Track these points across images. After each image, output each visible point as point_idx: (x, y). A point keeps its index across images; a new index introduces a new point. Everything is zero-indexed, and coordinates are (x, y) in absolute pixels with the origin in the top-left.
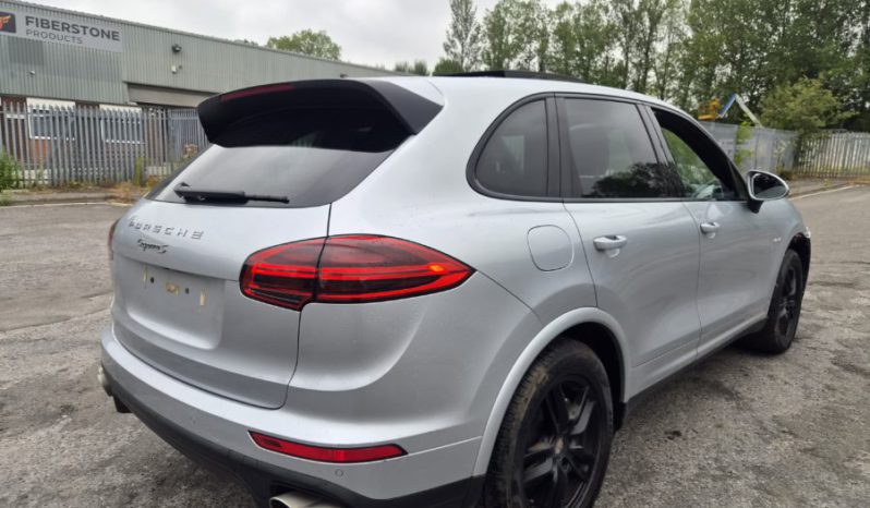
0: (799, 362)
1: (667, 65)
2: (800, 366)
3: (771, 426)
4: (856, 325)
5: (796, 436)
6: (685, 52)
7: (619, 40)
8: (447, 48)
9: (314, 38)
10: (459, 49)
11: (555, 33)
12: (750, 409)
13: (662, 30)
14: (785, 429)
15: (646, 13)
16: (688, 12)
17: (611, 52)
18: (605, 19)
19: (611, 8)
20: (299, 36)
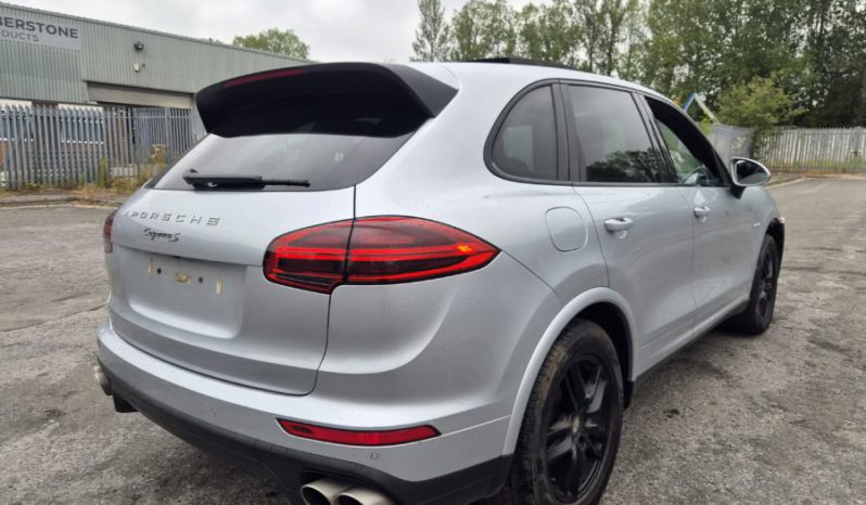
0: (779, 341)
1: (629, 65)
2: (779, 344)
3: (762, 402)
4: (826, 306)
5: (785, 410)
6: (646, 53)
7: (583, 41)
8: (416, 48)
9: (281, 37)
10: (428, 49)
11: (522, 34)
12: (739, 386)
13: (624, 32)
14: (775, 404)
15: (608, 15)
16: (647, 15)
17: (576, 53)
18: (569, 21)
19: (574, 10)
20: (266, 35)
